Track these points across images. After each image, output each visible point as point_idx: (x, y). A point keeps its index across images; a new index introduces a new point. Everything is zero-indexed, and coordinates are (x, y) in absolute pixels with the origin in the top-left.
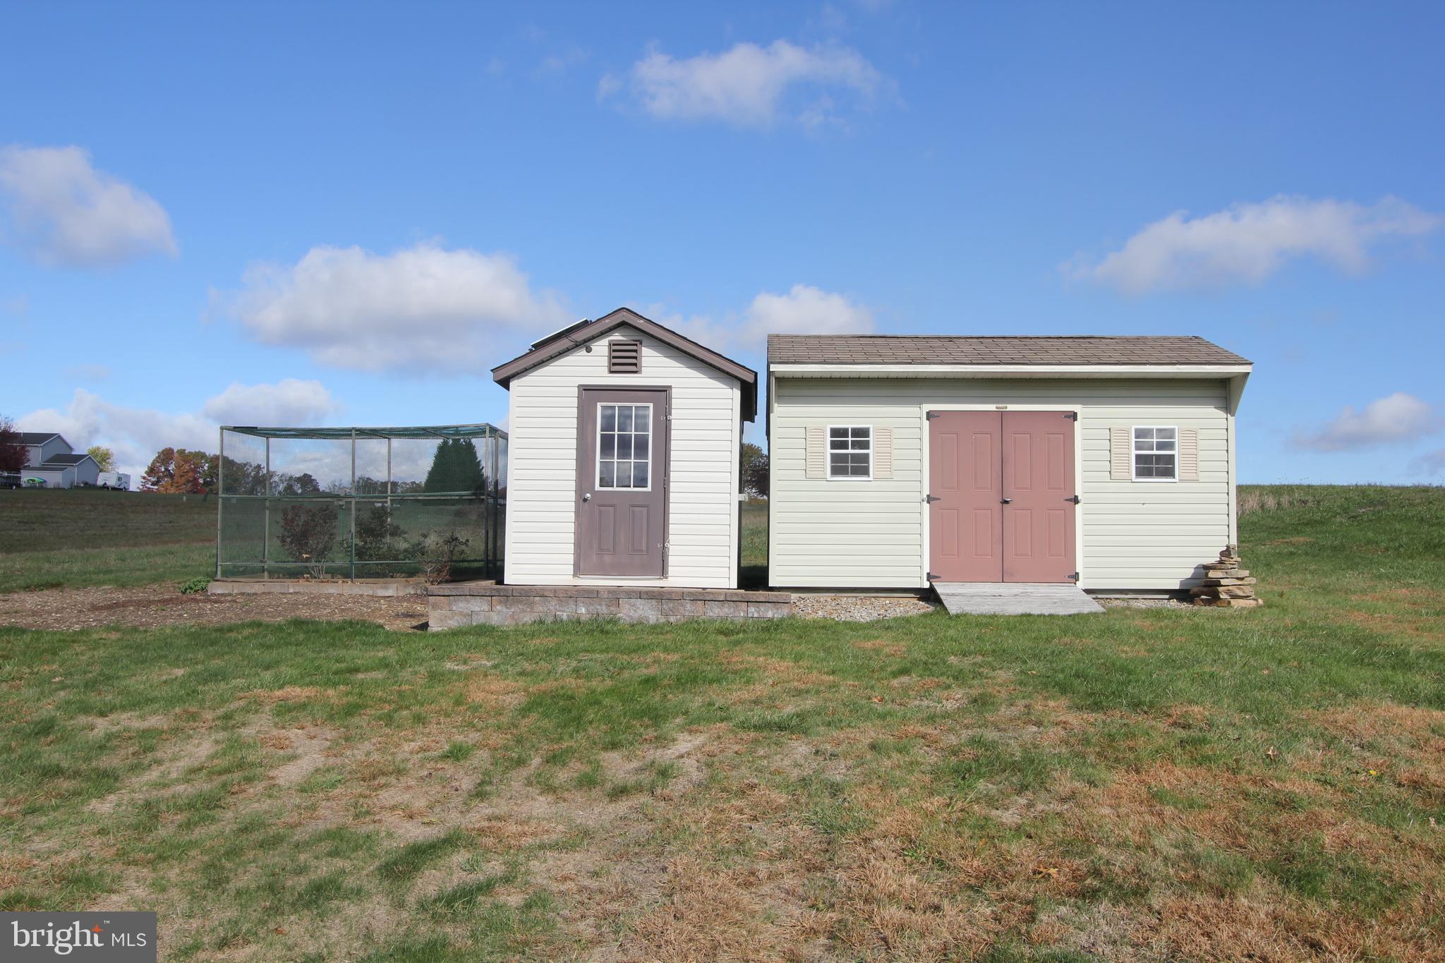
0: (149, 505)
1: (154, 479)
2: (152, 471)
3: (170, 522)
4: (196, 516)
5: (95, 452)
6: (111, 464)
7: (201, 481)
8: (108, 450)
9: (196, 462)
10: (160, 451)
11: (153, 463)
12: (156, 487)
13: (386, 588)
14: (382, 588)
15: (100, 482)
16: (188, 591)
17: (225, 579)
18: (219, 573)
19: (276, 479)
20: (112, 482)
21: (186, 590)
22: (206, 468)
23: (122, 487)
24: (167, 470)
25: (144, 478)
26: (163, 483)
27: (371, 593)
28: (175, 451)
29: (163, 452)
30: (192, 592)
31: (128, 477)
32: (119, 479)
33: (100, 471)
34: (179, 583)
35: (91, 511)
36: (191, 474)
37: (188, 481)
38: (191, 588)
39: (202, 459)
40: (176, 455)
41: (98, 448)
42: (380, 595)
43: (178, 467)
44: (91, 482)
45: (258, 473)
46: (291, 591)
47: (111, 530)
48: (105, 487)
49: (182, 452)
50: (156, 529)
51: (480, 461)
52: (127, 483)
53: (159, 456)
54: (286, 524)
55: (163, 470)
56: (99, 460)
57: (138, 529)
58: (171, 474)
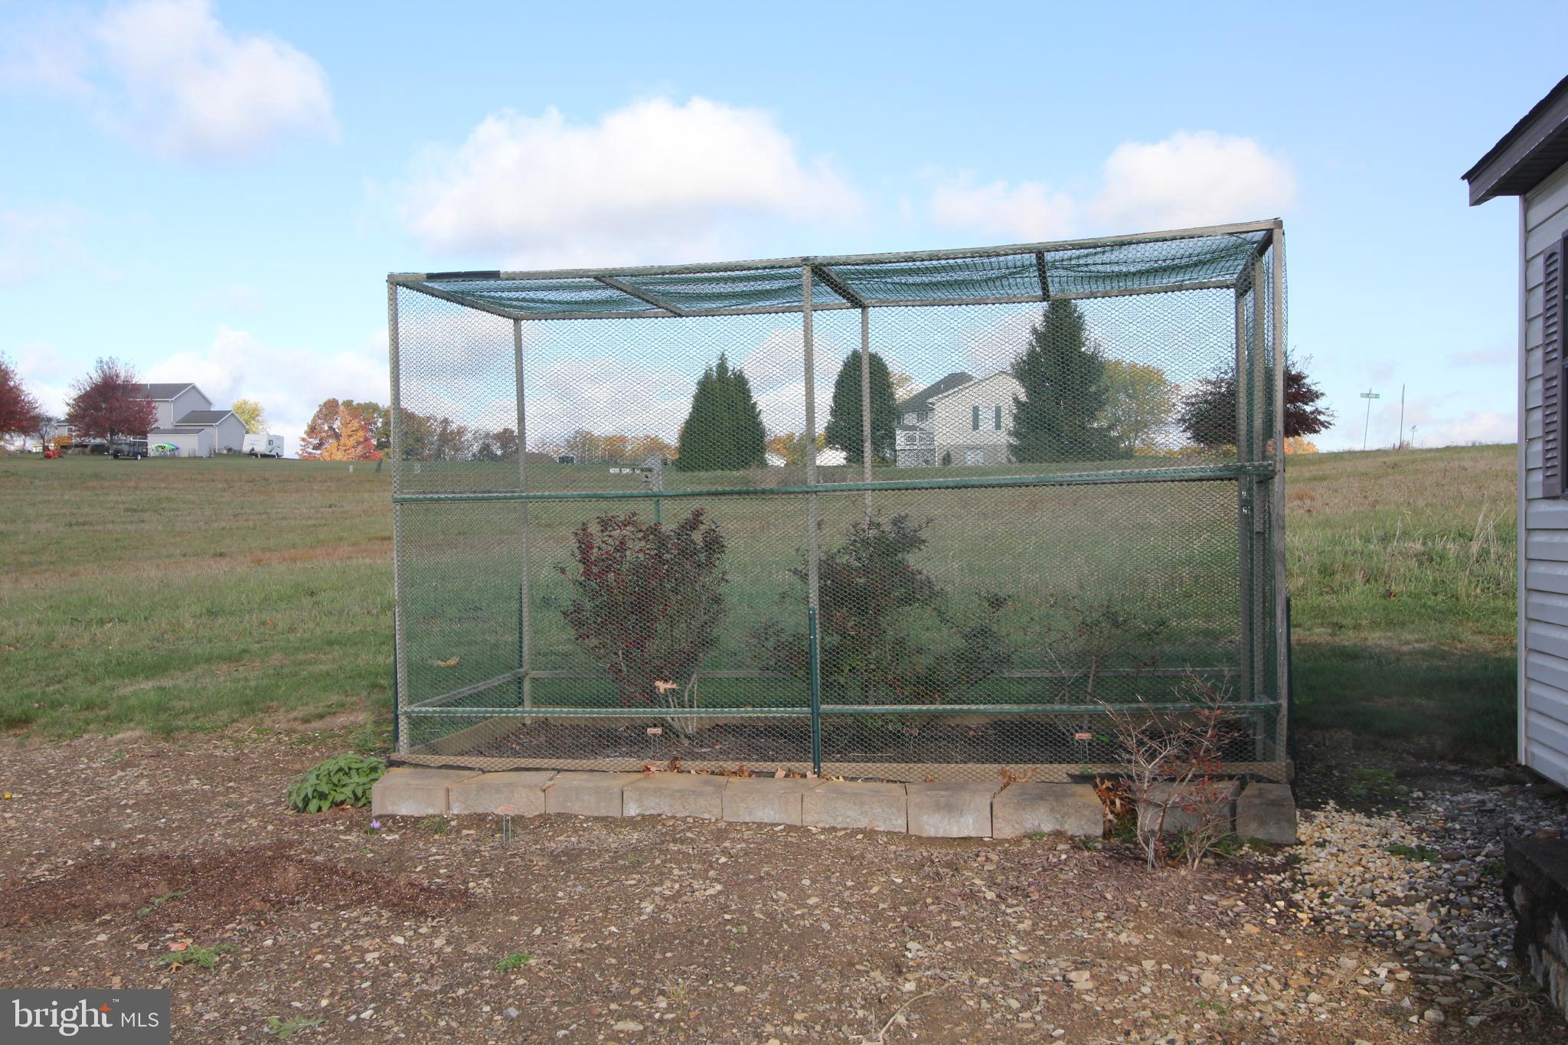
0: (302, 480)
1: (316, 441)
2: (312, 430)
3: (330, 506)
4: (366, 495)
5: (242, 408)
6: (262, 423)
7: (374, 442)
8: (256, 404)
9: (367, 416)
10: (322, 403)
11: (314, 420)
12: (319, 452)
13: (950, 809)
14: (938, 808)
15: (246, 448)
16: (313, 806)
17: (422, 758)
18: (404, 737)
19: (469, 436)
20: (261, 447)
21: (306, 801)
22: (379, 425)
23: (273, 453)
24: (331, 428)
25: (303, 440)
26: (326, 446)
27: (898, 824)
28: (340, 402)
29: (325, 404)
30: (325, 805)
31: (281, 439)
32: (270, 442)
33: (247, 433)
34: (306, 720)
35: (224, 490)
36: (361, 433)
37: (359, 443)
38: (323, 796)
39: (374, 412)
40: (342, 408)
41: (245, 403)
42: (932, 833)
43: (345, 424)
44: (235, 447)
45: (445, 429)
46: (632, 810)
47: (247, 520)
48: (252, 454)
49: (348, 404)
50: (310, 518)
51: (755, 403)
52: (280, 447)
53: (321, 410)
54: (587, 573)
55: (326, 428)
56: (246, 417)
57: (284, 518)
58: (336, 433)
